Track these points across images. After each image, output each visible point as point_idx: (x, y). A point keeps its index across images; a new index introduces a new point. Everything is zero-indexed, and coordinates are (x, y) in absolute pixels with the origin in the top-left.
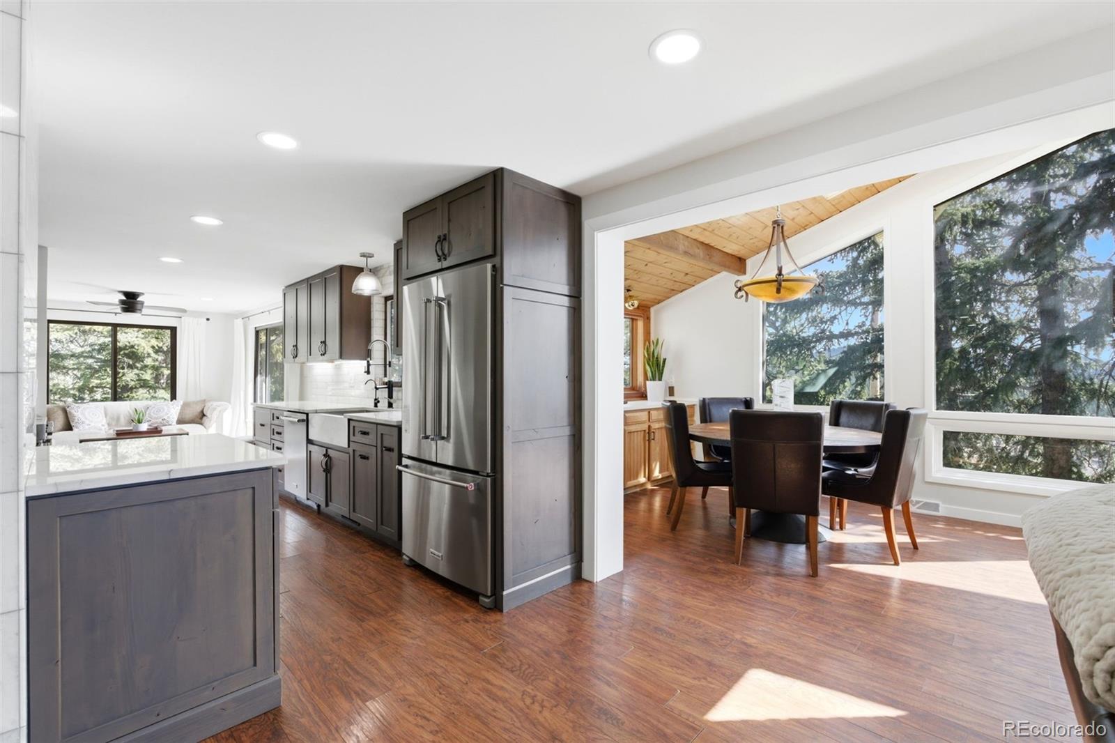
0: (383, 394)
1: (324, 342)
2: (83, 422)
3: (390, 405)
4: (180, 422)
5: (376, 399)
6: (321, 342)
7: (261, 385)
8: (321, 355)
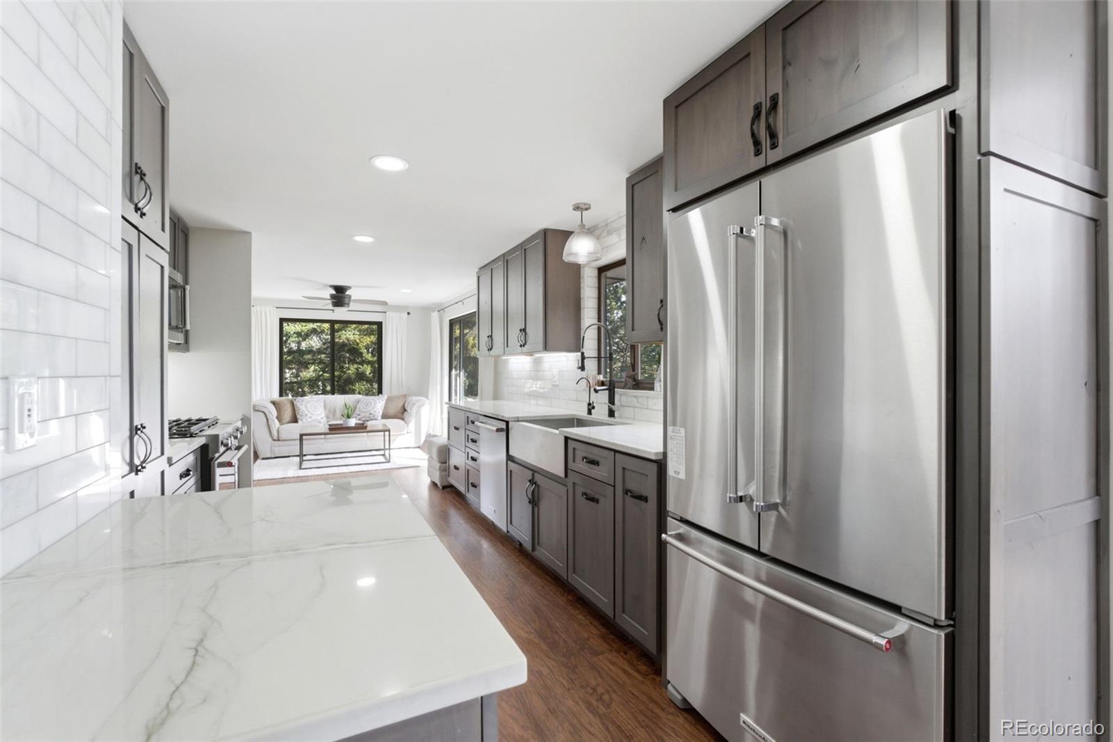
0: (602, 398)
1: (524, 330)
2: (306, 415)
3: (611, 413)
4: (385, 416)
5: (589, 404)
6: (521, 330)
7: (456, 380)
8: (521, 346)
